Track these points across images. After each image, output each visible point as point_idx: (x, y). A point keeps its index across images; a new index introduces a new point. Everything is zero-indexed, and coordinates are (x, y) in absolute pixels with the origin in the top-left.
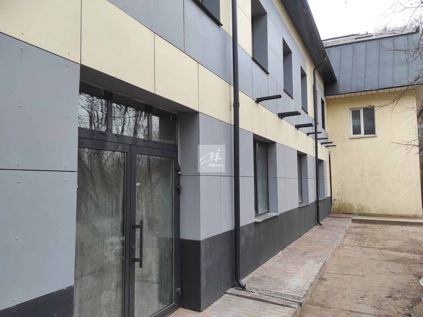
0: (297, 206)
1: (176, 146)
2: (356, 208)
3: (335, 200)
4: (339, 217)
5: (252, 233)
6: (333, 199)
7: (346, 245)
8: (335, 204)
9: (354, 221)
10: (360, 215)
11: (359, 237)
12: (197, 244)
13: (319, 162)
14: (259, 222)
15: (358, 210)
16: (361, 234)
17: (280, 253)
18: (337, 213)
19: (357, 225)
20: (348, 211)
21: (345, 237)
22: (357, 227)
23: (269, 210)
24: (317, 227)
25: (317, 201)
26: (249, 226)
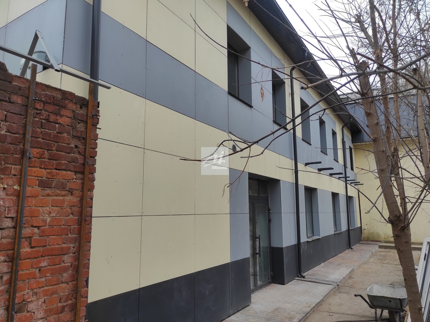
0: (333, 233)
1: (268, 197)
2: (383, 236)
3: (365, 229)
4: (367, 244)
5: (306, 248)
6: (363, 228)
7: (370, 262)
8: (365, 233)
9: (380, 247)
10: (386, 242)
11: (382, 258)
12: (281, 249)
13: (349, 199)
14: (310, 241)
15: (385, 238)
16: (384, 256)
17: (322, 264)
18: (367, 241)
19: (383, 250)
20: (376, 239)
21: (370, 258)
22: (382, 252)
23: (313, 234)
24: (349, 250)
25: (349, 230)
26: (304, 243)
